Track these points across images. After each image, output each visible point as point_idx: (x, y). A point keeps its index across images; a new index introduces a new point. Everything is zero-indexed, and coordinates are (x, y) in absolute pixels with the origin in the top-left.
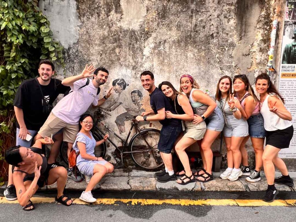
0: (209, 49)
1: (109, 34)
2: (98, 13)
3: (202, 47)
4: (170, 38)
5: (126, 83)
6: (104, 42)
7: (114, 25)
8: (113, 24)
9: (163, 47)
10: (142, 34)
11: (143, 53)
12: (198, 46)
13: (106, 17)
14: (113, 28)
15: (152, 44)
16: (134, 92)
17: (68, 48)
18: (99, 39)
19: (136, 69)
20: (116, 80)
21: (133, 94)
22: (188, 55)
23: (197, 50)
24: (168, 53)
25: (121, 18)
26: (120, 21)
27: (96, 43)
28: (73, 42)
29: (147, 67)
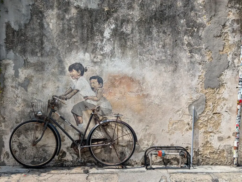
10: (102, 14)
11: (103, 35)
16: (93, 78)
17: (19, 30)
19: (95, 52)
21: (92, 80)
24: (131, 34)
28: (23, 23)
29: (108, 50)
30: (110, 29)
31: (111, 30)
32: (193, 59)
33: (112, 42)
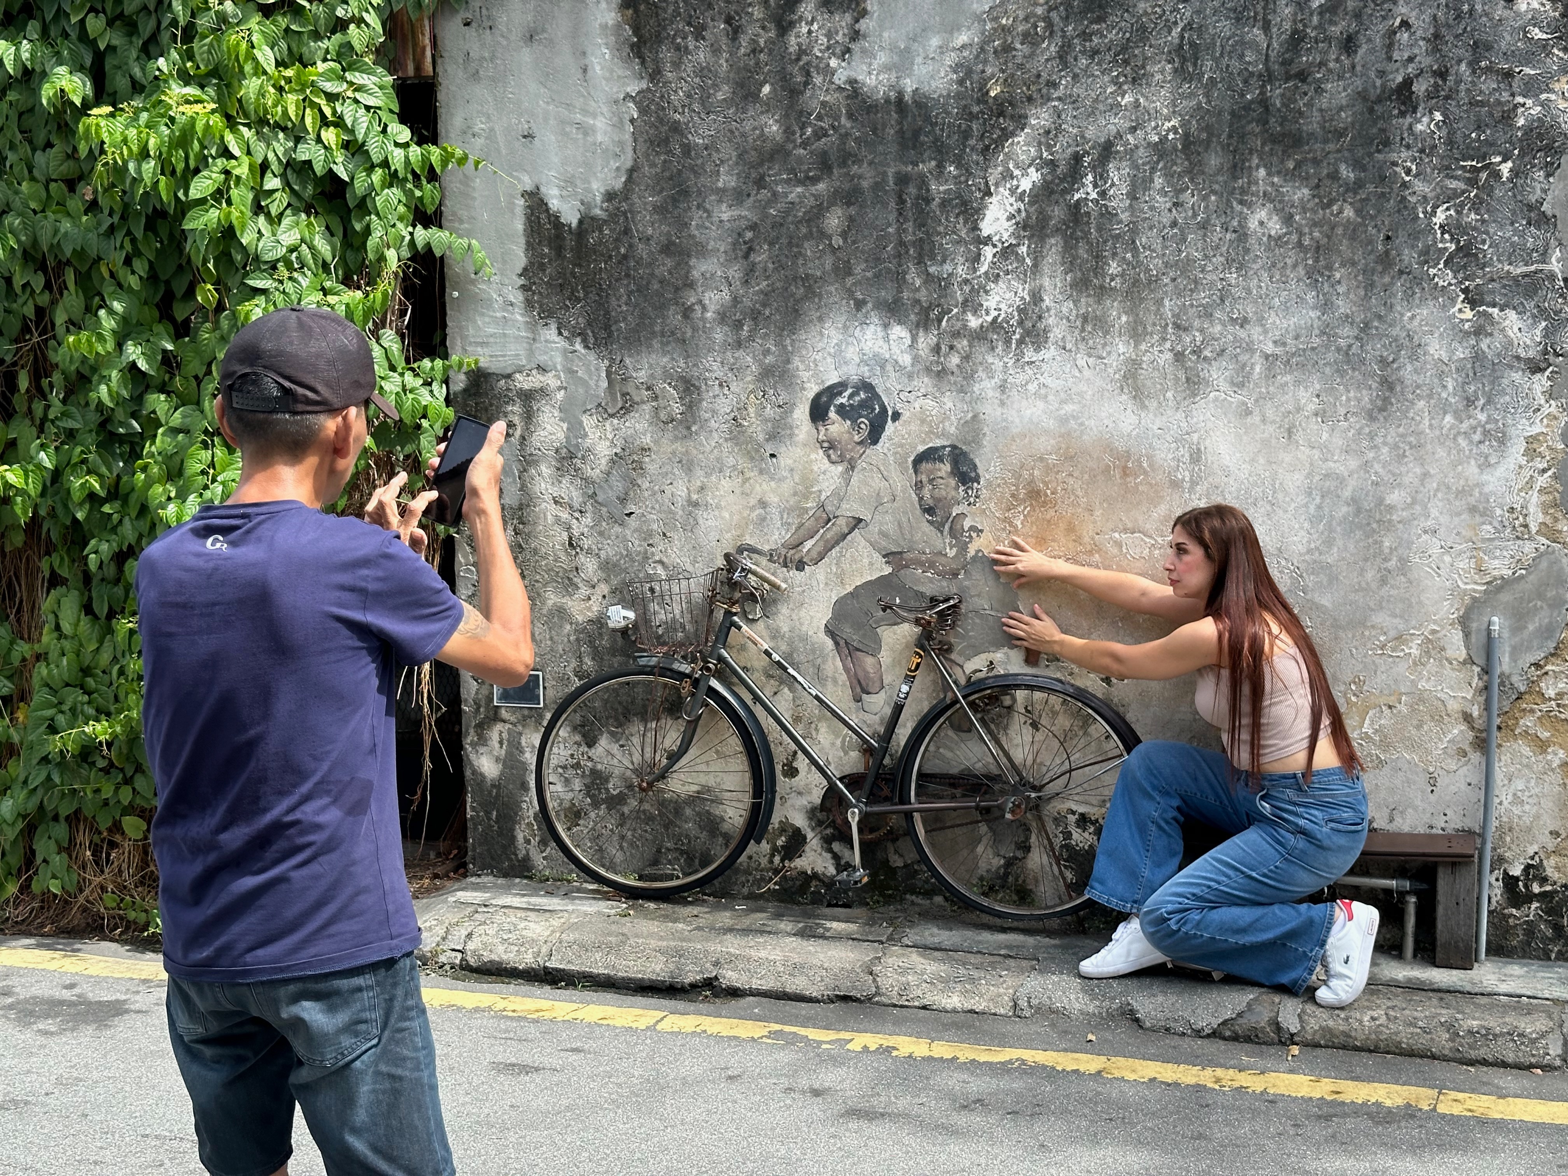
0: (1383, 178)
1: (788, 132)
2: (729, 21)
3: (1337, 171)
4: (1133, 130)
5: (884, 409)
6: (762, 178)
7: (818, 80)
8: (808, 74)
9: (1095, 186)
10: (972, 117)
11: (976, 228)
12: (1316, 162)
13: (772, 34)
14: (808, 93)
15: (1032, 170)
16: (929, 456)
17: (581, 222)
18: (737, 164)
19: (940, 321)
20: (833, 391)
21: (925, 466)
22: (1253, 224)
23: (1306, 191)
24: (1124, 216)
25: (855, 35)
26: (848, 50)
27: (720, 184)
28: (602, 190)
29: (1003, 306)
30: (1013, 191)
31: (1021, 198)
32: (1488, 340)
33: (1028, 261)
